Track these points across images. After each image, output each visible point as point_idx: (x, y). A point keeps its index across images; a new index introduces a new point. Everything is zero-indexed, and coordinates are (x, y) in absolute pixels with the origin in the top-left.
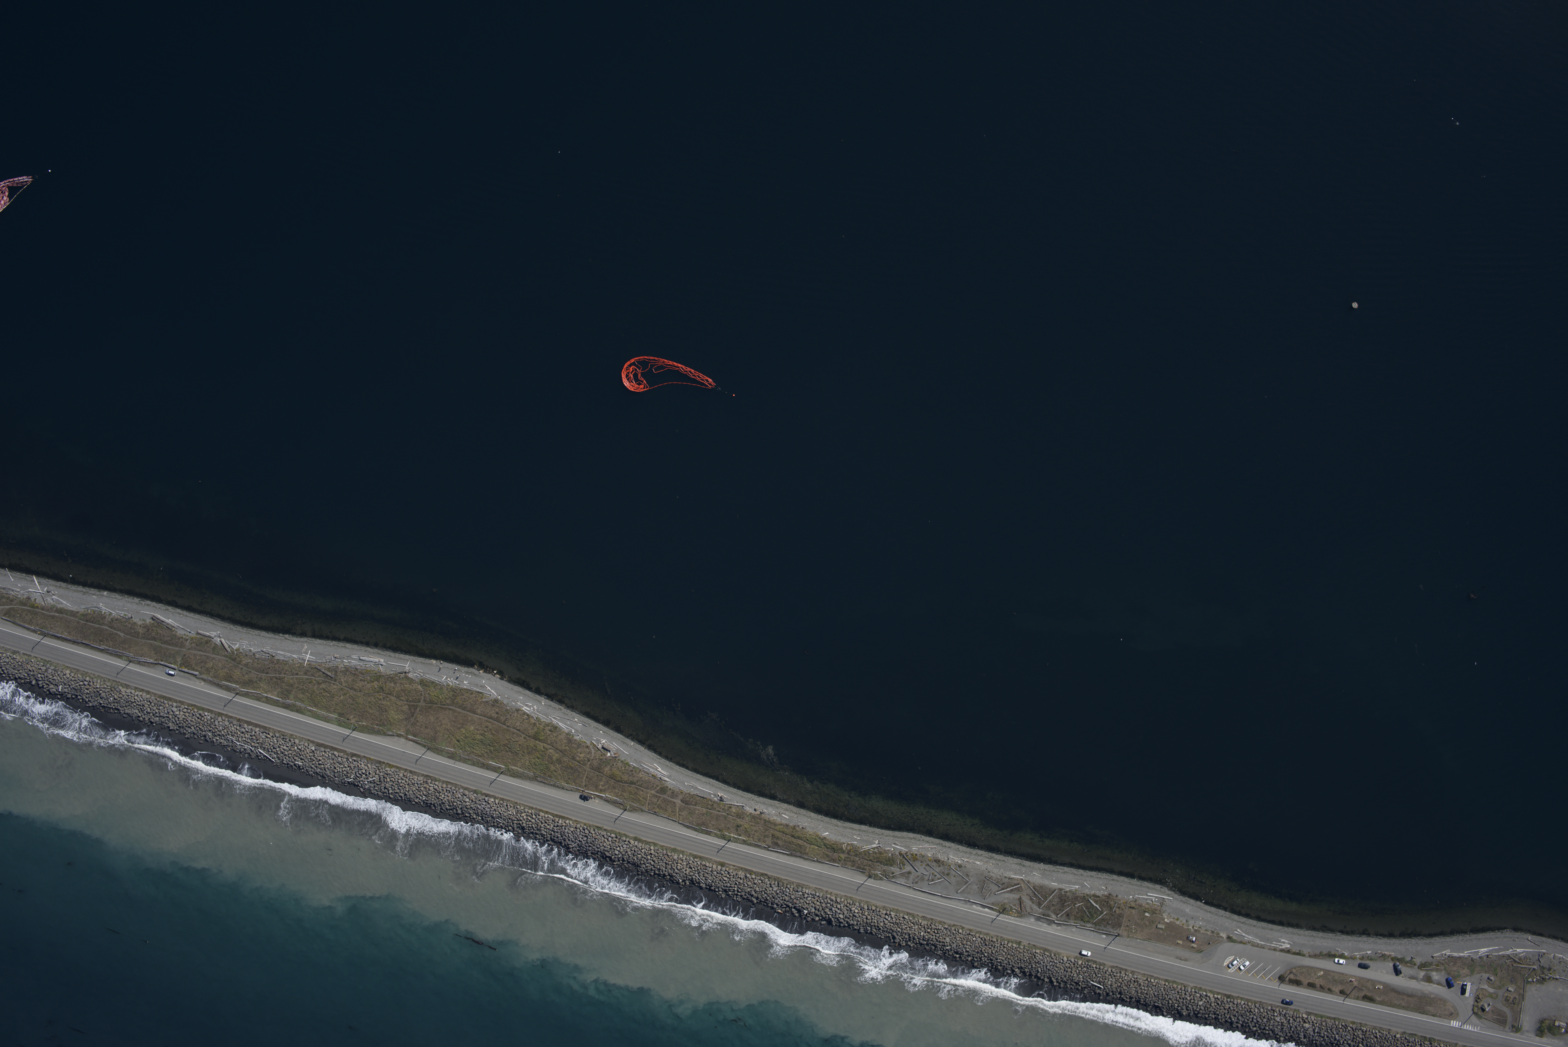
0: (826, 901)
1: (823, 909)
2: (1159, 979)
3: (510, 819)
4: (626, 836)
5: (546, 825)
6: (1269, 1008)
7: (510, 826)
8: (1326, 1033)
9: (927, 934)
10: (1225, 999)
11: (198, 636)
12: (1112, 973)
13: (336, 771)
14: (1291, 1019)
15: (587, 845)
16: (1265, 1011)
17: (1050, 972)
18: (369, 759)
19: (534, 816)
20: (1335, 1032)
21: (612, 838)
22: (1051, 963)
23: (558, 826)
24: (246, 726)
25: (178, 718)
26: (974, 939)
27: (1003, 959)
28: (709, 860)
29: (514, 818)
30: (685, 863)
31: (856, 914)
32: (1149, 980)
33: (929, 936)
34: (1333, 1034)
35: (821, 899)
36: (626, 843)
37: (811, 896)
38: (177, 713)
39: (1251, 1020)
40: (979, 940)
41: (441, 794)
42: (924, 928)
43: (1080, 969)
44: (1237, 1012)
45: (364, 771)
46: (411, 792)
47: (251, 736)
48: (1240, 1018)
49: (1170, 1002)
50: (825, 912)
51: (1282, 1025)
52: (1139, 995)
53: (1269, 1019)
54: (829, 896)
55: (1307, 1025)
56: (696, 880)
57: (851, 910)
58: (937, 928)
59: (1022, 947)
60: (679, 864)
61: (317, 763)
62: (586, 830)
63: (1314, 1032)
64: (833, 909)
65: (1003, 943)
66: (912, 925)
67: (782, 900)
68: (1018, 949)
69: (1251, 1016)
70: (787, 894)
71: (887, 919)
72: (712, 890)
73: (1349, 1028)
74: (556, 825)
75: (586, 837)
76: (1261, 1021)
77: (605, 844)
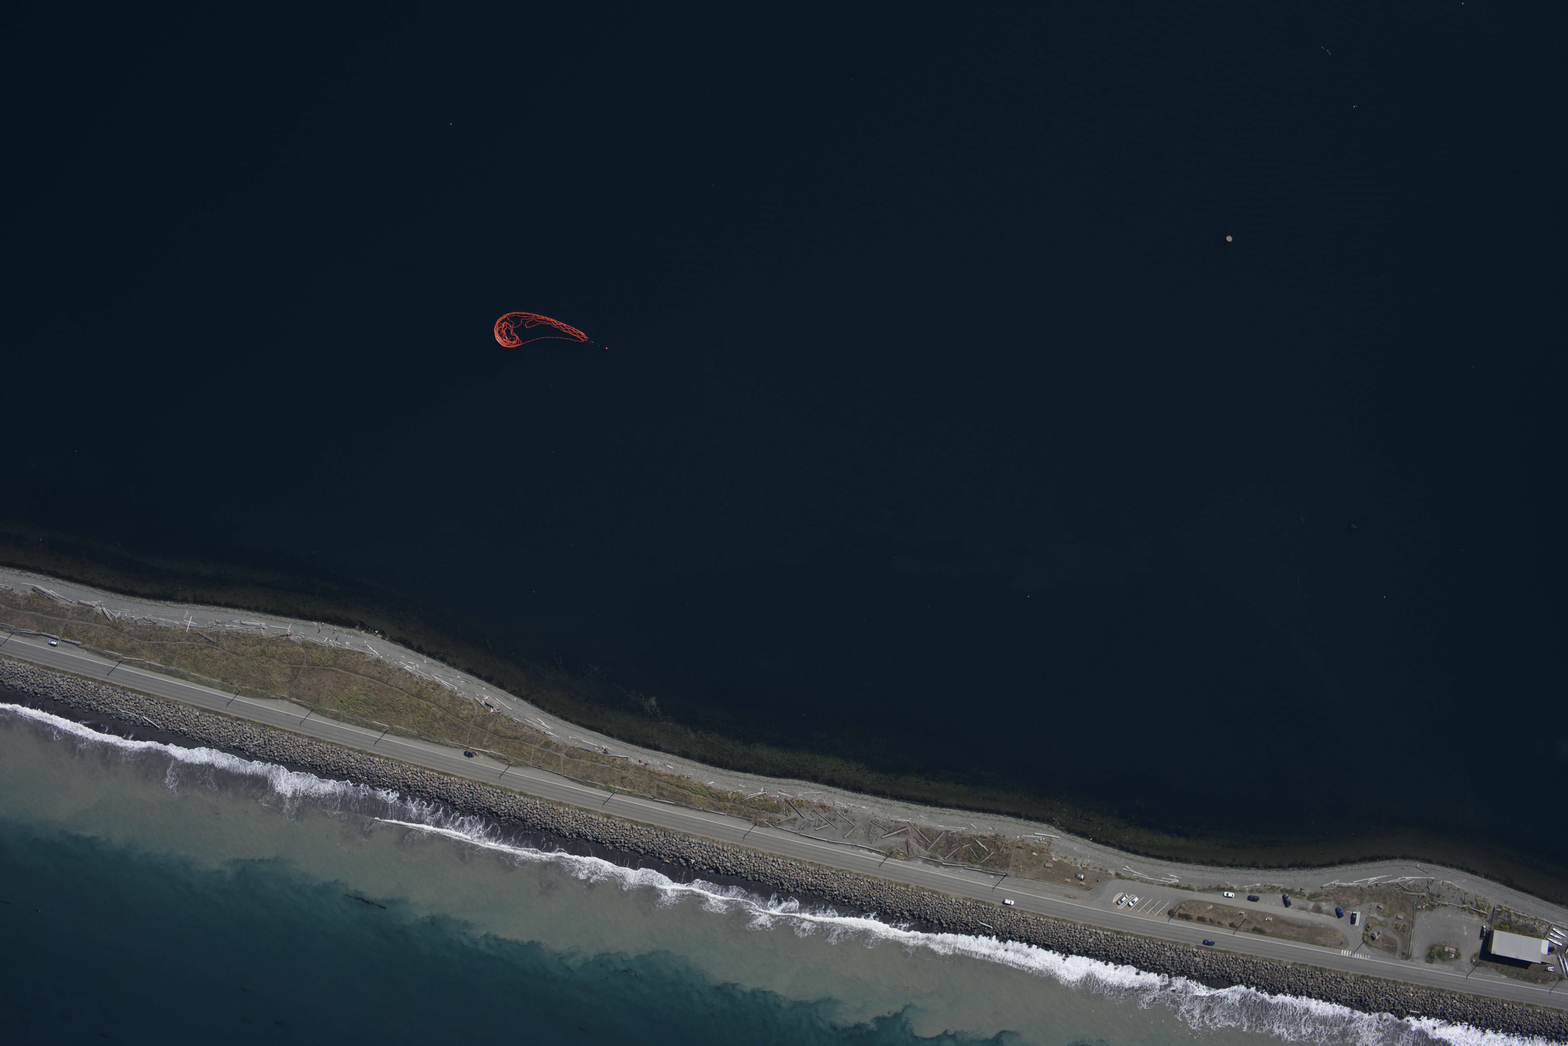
0: (712, 849)
1: (710, 858)
2: (1048, 917)
3: (395, 777)
4: (512, 791)
5: (432, 782)
6: (1160, 943)
7: (396, 785)
8: (1216, 966)
9: (815, 879)
10: (1115, 935)
11: (80, 606)
12: (1000, 913)
13: (221, 735)
14: (1182, 953)
15: (473, 801)
16: (1156, 946)
17: (939, 914)
18: (253, 723)
19: (419, 774)
20: (1225, 965)
21: (498, 793)
22: (939, 905)
23: (443, 783)
24: (130, 693)
25: (62, 688)
26: (862, 883)
27: (892, 902)
28: (595, 813)
29: (399, 777)
30: (571, 817)
31: (743, 862)
32: (1038, 919)
33: (817, 882)
34: (1224, 967)
35: (707, 847)
36: (511, 798)
37: (697, 845)
38: (61, 683)
39: (1141, 955)
40: (867, 884)
41: (326, 755)
42: (812, 873)
43: (969, 910)
44: (1127, 948)
45: (249, 735)
46: (296, 754)
47: (135, 703)
48: (1130, 954)
49: (1060, 940)
50: (712, 861)
51: (1172, 960)
52: (1029, 934)
53: (1159, 954)
54: (715, 845)
55: (1197, 959)
56: (582, 833)
57: (738, 858)
58: (825, 873)
59: (910, 890)
60: (565, 818)
61: (202, 728)
62: (471, 787)
63: (1205, 966)
64: (720, 857)
65: (891, 887)
66: (800, 871)
67: (669, 850)
68: (907, 892)
69: (1141, 952)
70: (674, 844)
71: (774, 866)
72: (599, 842)
73: (1240, 961)
74: (441, 782)
75: (472, 793)
76: (1151, 956)
77: (491, 800)
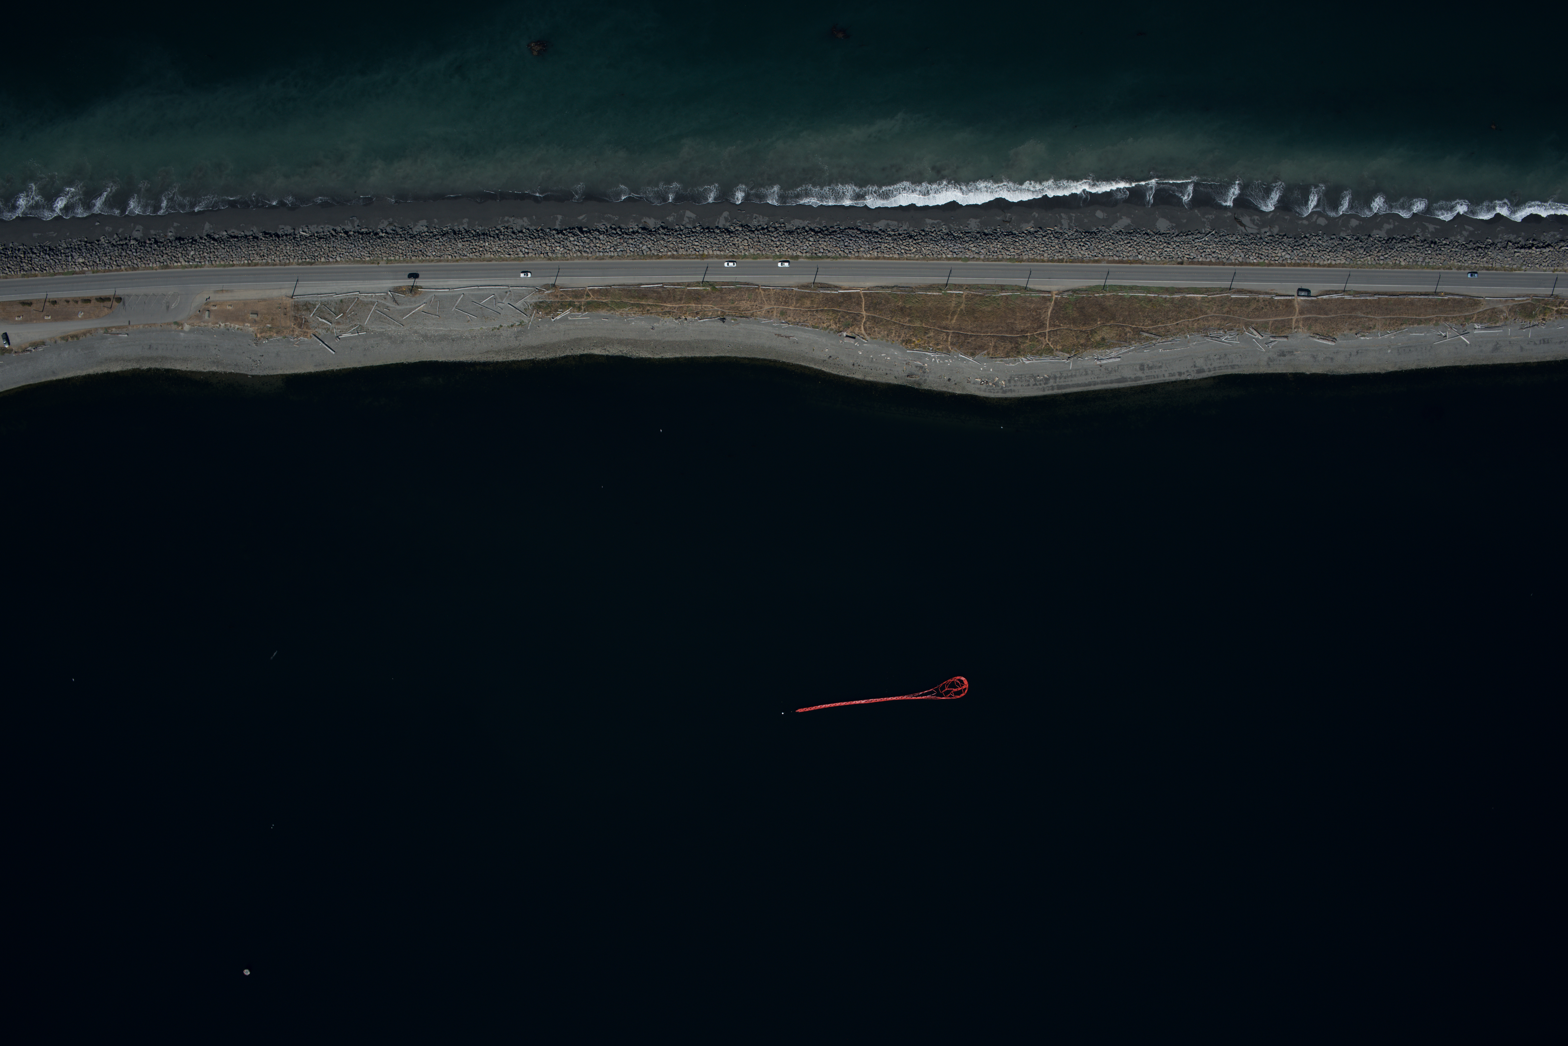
1: (592, 240)
2: (239, 265)
3: (926, 242)
5: (888, 246)
6: (123, 267)
8: (60, 258)
9: (482, 245)
10: (169, 264)
12: (289, 257)
15: (843, 238)
16: (126, 263)
17: (350, 242)
19: (903, 251)
22: (351, 250)
27: (400, 242)
30: (741, 247)
31: (558, 245)
32: (250, 262)
34: (52, 259)
36: (805, 251)
42: (486, 250)
43: (321, 253)
46: (1031, 241)
47: (1205, 252)
52: (255, 244)
53: (120, 256)
54: (590, 255)
55: (81, 260)
56: (725, 233)
57: (564, 247)
59: (385, 258)
60: (747, 244)
63: (72, 255)
65: (405, 257)
66: (499, 250)
68: (387, 255)
73: (38, 269)
74: (879, 249)
75: (846, 246)
76: (128, 252)
77: (825, 244)
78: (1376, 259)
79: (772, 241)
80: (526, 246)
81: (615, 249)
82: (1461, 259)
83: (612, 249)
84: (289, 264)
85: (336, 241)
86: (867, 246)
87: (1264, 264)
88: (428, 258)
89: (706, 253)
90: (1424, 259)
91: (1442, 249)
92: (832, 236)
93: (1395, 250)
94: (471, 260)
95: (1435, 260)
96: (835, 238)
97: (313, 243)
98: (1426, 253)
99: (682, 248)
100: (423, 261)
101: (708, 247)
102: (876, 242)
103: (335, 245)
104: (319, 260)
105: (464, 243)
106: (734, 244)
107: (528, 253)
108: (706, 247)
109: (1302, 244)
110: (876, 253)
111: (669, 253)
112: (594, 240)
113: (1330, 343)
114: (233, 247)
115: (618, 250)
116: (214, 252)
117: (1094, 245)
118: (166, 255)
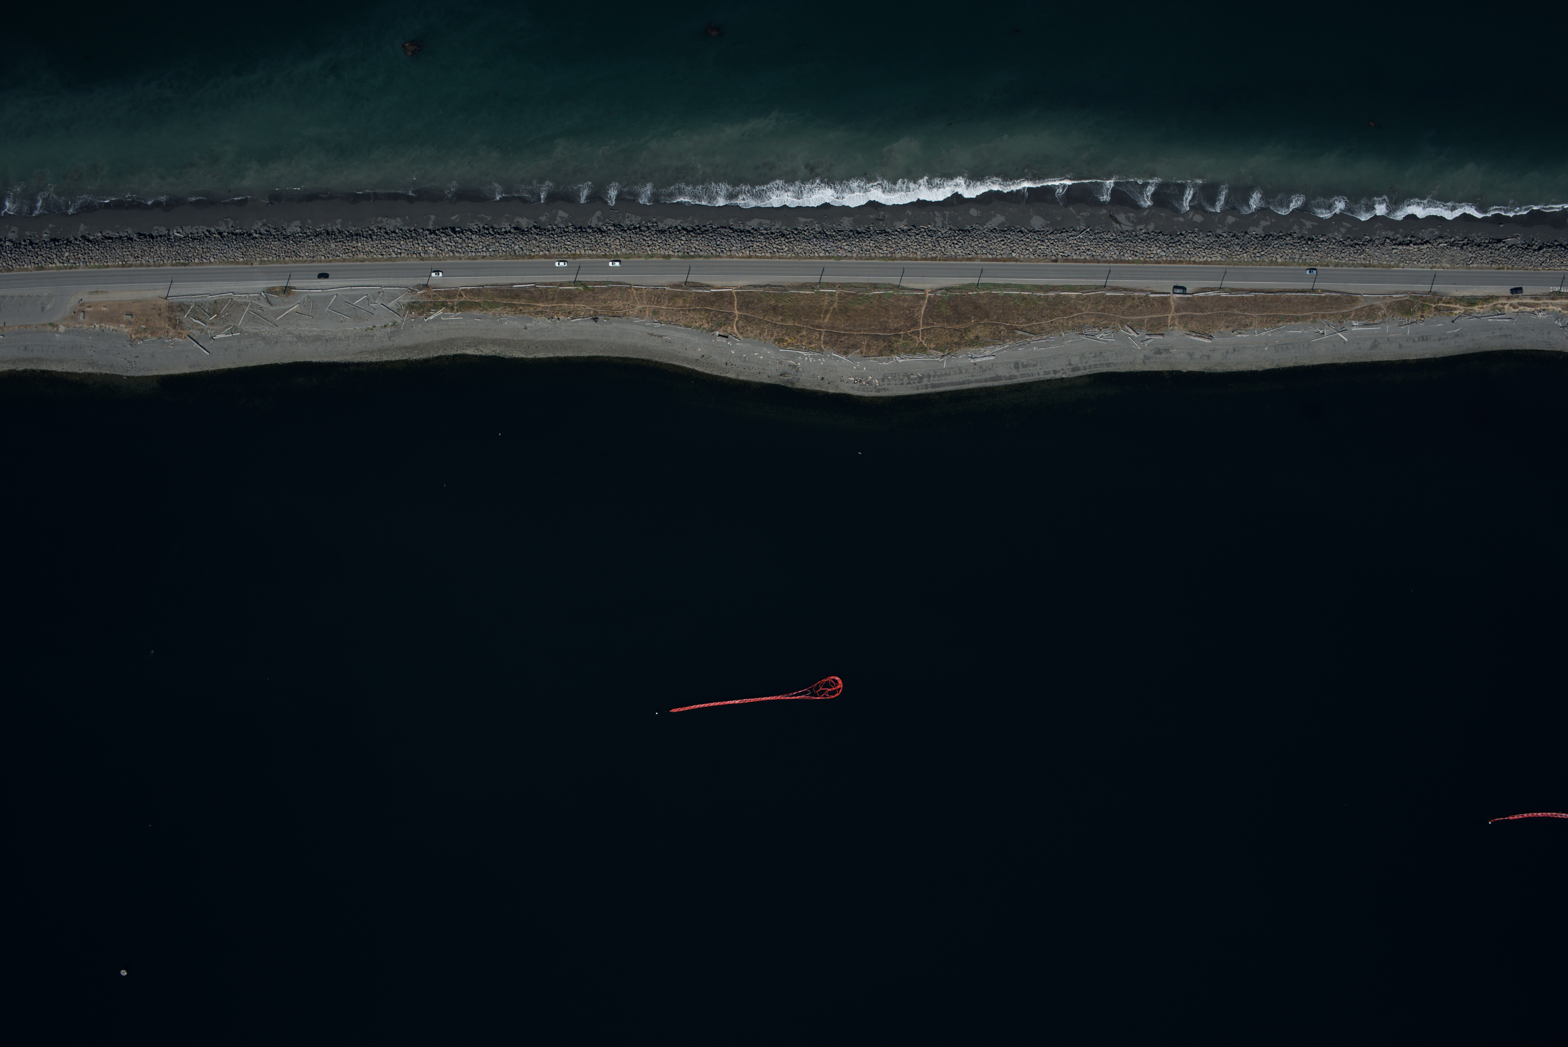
0: (464, 250)
1: (464, 241)
2: (113, 266)
3: (799, 241)
4: (678, 256)
5: (760, 245)
7: (796, 234)
10: (43, 265)
12: (163, 258)
13: (985, 239)
15: (715, 237)
17: (224, 243)
18: (955, 259)
19: (775, 250)
21: (692, 251)
22: (225, 251)
24: (1087, 257)
25: (1156, 246)
26: (307, 254)
27: (273, 243)
28: (590, 256)
32: (124, 263)
33: (352, 244)
35: (469, 250)
38: (1159, 251)
40: (302, 255)
41: (874, 246)
43: (195, 254)
45: (957, 246)
46: (904, 239)
47: (1079, 249)
50: (461, 238)
54: (462, 255)
57: (436, 247)
58: (346, 255)
59: (258, 259)
61: (1006, 241)
65: (278, 258)
67: (507, 238)
69: (13, 255)
70: (503, 245)
71: (399, 249)
74: (751, 248)
75: (718, 245)
77: (697, 243)
78: (1252, 256)
79: (644, 240)
80: (398, 246)
81: (487, 249)
82: (1338, 256)
83: (484, 249)
84: (164, 265)
85: (210, 242)
86: (739, 245)
87: (1139, 262)
88: (301, 258)
89: (578, 252)
90: (1301, 256)
91: (1320, 246)
92: (704, 235)
93: (1271, 247)
94: (344, 260)
95: (1312, 257)
96: (707, 237)
97: (187, 244)
98: (1303, 249)
99: (554, 248)
100: (296, 262)
101: (580, 246)
102: (748, 241)
103: (208, 246)
104: (193, 261)
105: (337, 244)
106: (606, 244)
107: (401, 253)
108: (578, 246)
109: (1177, 242)
110: (748, 252)
111: (541, 253)
112: (466, 240)
113: (1206, 341)
114: (108, 248)
115: (490, 250)
116: (89, 253)
117: (967, 243)
118: (41, 257)
